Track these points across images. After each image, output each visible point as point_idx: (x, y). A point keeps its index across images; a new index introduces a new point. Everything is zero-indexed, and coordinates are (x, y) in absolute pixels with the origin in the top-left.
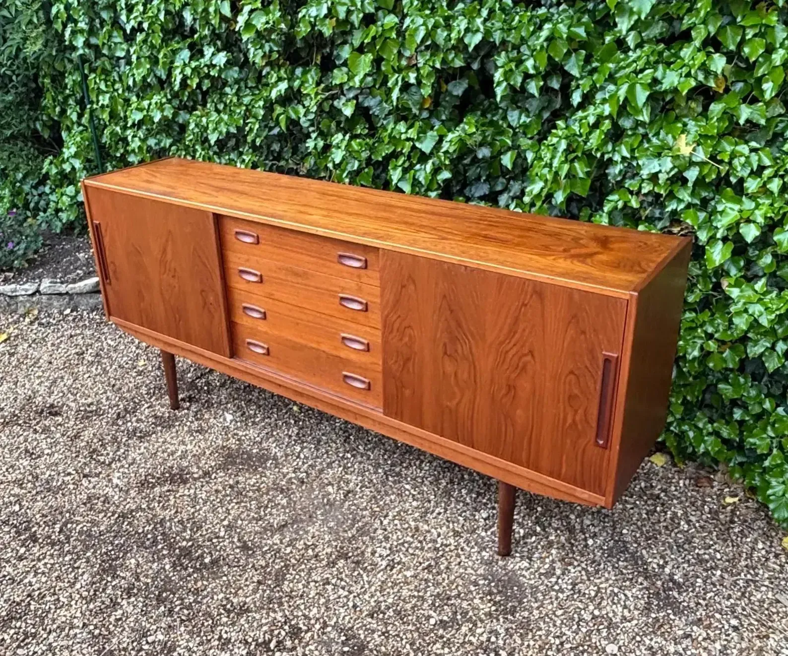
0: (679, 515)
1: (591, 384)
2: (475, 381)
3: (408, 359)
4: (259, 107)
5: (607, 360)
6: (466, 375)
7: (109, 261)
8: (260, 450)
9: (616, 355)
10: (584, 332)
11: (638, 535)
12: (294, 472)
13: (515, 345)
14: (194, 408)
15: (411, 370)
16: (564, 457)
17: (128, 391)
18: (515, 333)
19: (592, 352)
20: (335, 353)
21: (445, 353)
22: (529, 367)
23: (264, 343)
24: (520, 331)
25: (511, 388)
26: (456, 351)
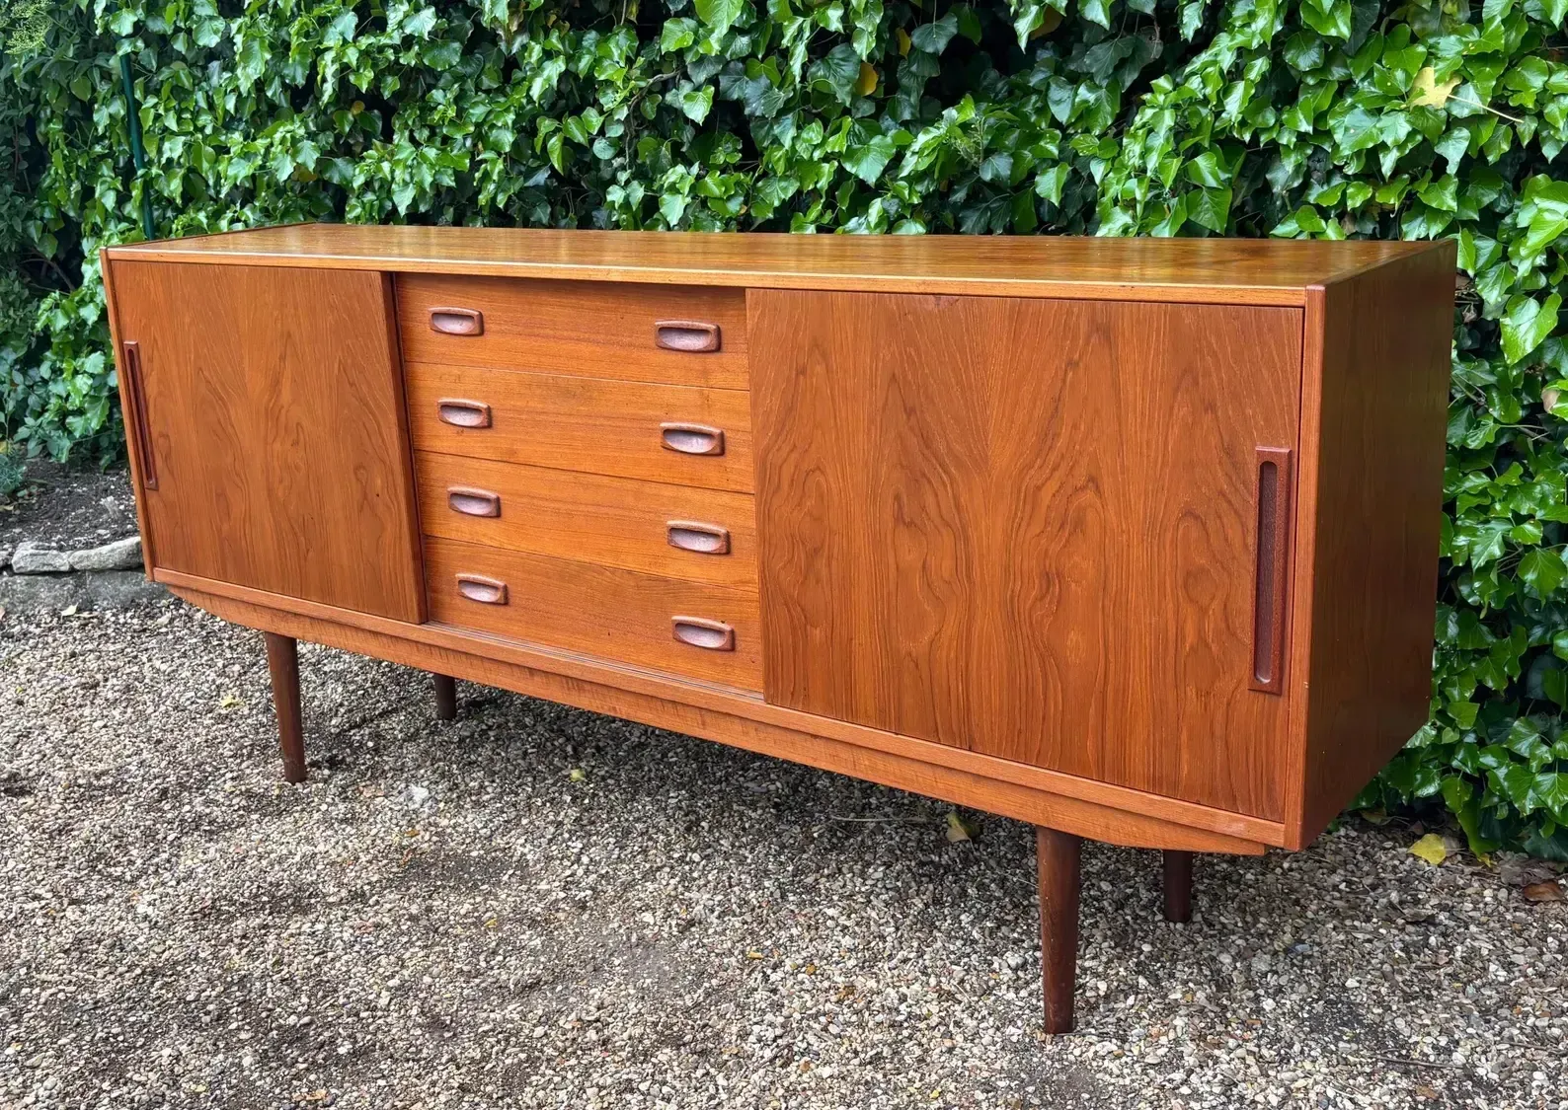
0: (1485, 952)
1: (1234, 534)
2: (969, 577)
3: (816, 551)
4: (505, 126)
5: (1267, 467)
6: (947, 564)
7: (155, 435)
8: (488, 852)
9: (1285, 450)
10: (1211, 407)
11: (1384, 991)
12: (564, 889)
13: (1054, 469)
14: (339, 778)
15: (824, 572)
16: (1184, 737)
17: (191, 751)
18: (1057, 435)
19: (1230, 451)
20: (655, 571)
21: (899, 519)
22: (1090, 516)
23: (496, 575)
24: (1065, 432)
25: (1052, 579)
26: (923, 508)
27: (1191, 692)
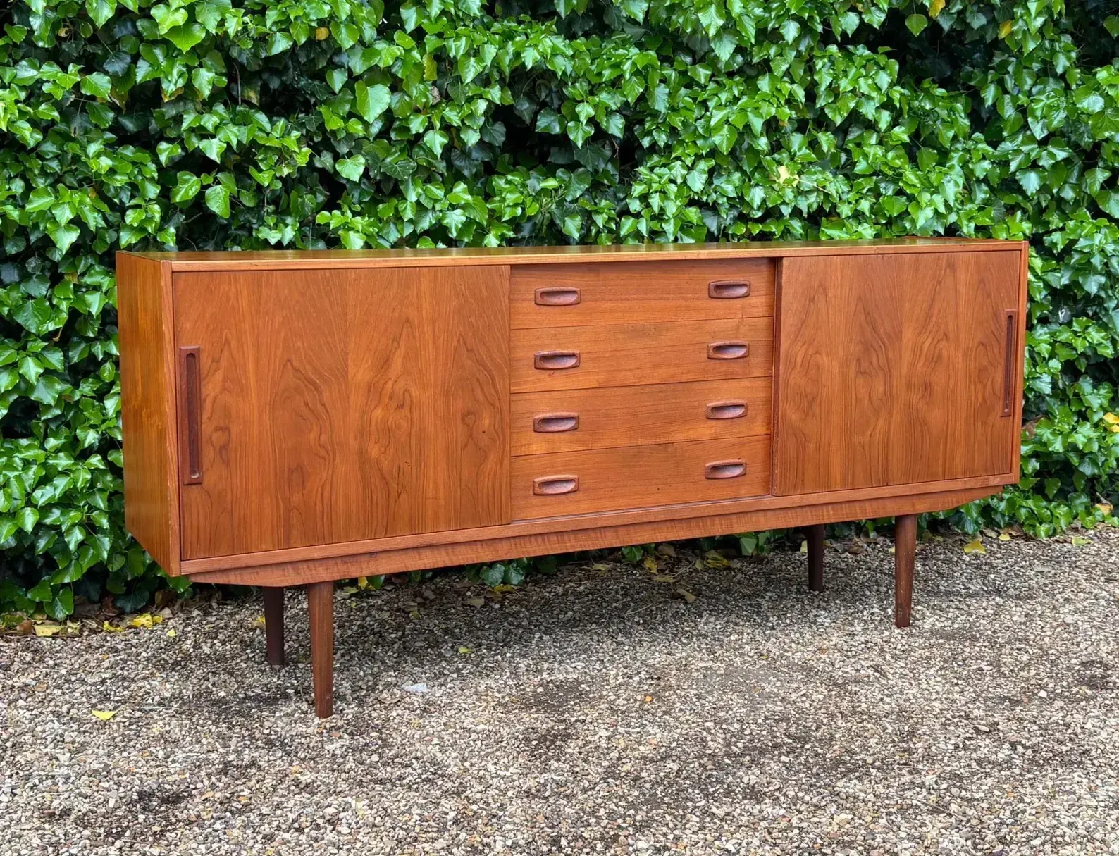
1: (997, 350)
2: (891, 394)
5: (1010, 318)
6: (881, 389)
9: (1014, 310)
10: (989, 295)
13: (929, 333)
15: (817, 411)
18: (932, 316)
19: (995, 315)
21: (860, 372)
22: (945, 353)
23: (570, 472)
24: (935, 314)
25: (927, 386)
26: (871, 363)
27: (980, 424)
